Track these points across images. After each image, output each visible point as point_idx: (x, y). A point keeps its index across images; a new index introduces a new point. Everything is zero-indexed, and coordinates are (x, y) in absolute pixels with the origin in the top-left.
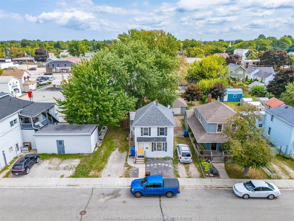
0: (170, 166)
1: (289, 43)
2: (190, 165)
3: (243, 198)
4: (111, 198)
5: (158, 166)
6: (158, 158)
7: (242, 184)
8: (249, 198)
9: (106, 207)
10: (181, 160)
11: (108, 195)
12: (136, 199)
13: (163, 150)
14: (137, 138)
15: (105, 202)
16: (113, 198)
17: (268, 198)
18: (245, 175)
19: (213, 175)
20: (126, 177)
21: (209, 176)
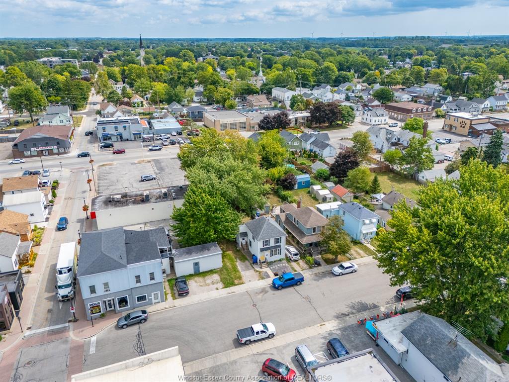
0: (287, 265)
2: (299, 261)
3: (339, 275)
4: (264, 294)
5: (278, 266)
6: (275, 261)
7: (337, 267)
8: (343, 274)
9: (265, 299)
10: (292, 259)
11: (261, 293)
12: (280, 291)
13: (279, 254)
14: (260, 249)
15: (262, 297)
17: (352, 272)
18: (336, 261)
20: (262, 279)
21: (315, 267)
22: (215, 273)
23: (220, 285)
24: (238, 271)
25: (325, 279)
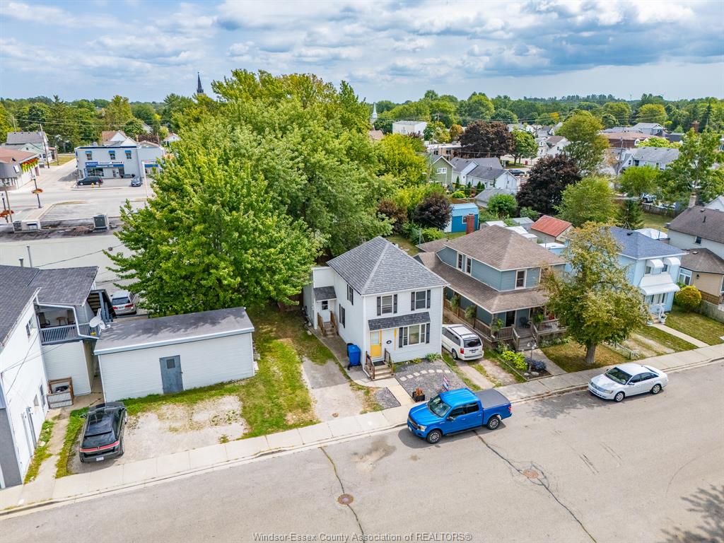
0: (447, 371)
1: (488, 109)
2: (481, 363)
3: (615, 401)
4: (381, 458)
5: (423, 376)
6: (411, 361)
7: (603, 376)
8: (625, 398)
9: (385, 477)
10: (462, 357)
11: (369, 453)
12: (433, 447)
13: (423, 341)
14: (369, 321)
15: (374, 468)
16: (384, 456)
17: (651, 392)
18: (590, 362)
19: (538, 374)
20: (375, 410)
21: (532, 377)
22: (231, 391)
23: (239, 427)
24: (301, 387)
25: (573, 412)
